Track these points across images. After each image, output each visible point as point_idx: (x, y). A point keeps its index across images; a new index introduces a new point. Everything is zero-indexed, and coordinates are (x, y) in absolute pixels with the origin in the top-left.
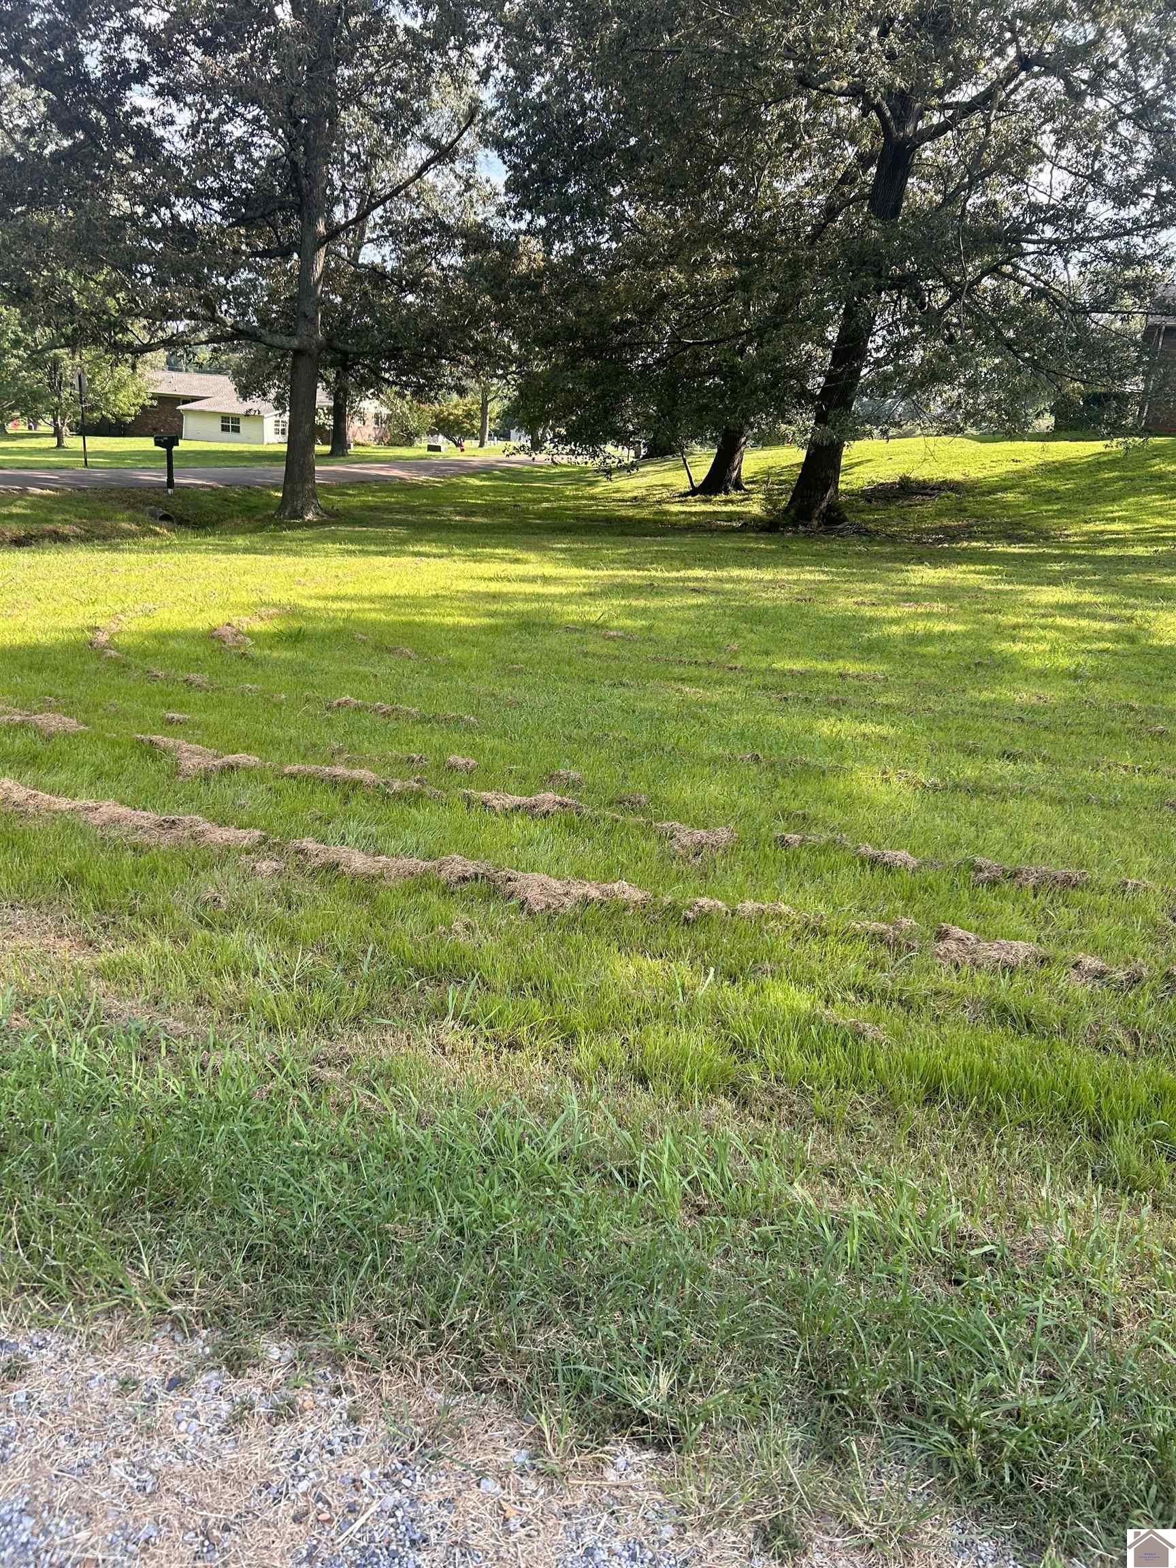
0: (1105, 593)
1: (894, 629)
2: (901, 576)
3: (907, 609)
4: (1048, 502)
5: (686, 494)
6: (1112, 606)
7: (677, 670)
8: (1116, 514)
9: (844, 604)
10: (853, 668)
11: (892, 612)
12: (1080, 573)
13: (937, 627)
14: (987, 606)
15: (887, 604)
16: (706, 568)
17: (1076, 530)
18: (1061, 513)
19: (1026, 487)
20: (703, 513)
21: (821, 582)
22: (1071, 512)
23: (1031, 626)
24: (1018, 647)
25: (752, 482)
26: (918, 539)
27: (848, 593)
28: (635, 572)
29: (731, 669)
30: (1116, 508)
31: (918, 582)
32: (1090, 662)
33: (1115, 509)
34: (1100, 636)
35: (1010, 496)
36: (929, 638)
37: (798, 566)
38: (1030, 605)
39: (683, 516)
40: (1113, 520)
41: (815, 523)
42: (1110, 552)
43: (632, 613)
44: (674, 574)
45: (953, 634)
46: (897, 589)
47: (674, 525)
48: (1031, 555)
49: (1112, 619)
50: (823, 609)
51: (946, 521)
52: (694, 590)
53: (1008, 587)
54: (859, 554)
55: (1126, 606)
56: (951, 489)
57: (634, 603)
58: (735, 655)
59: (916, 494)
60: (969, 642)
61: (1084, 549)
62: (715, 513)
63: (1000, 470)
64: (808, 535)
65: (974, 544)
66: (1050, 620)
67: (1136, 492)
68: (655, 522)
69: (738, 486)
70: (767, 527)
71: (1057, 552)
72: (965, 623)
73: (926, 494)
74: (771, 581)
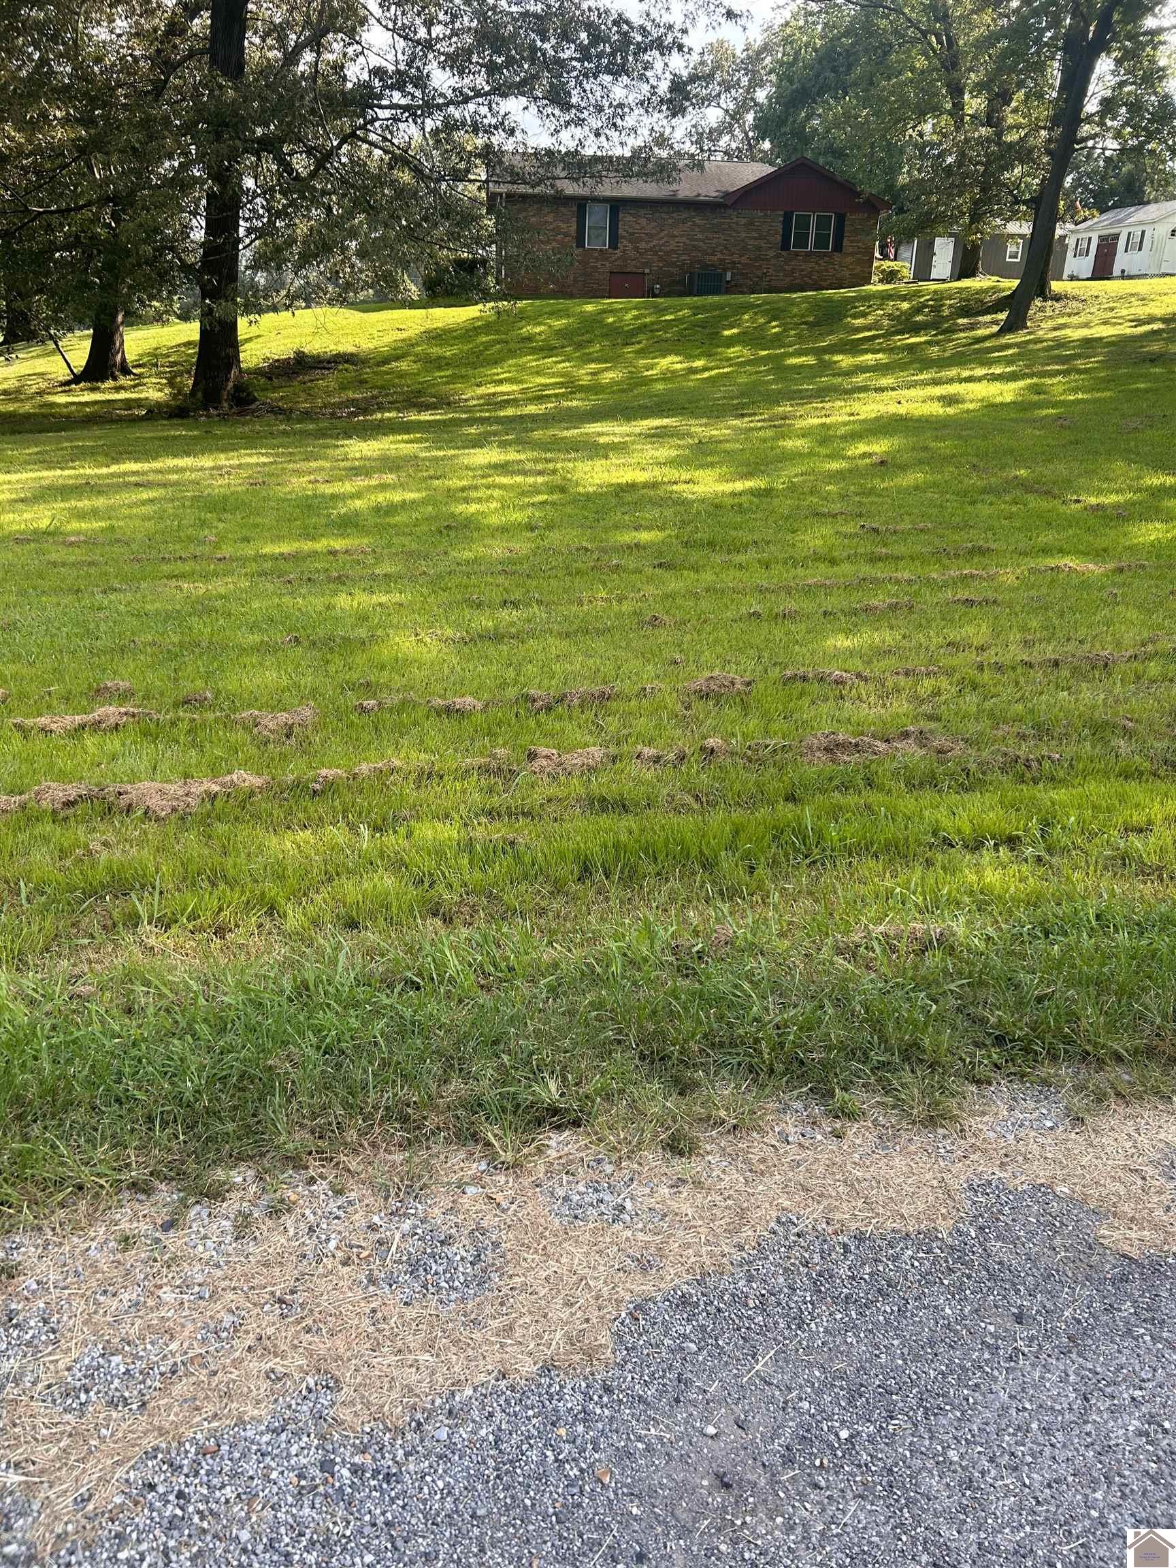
0: (524, 450)
1: (358, 504)
2: (338, 451)
3: (361, 483)
4: (440, 368)
5: (68, 383)
6: (536, 461)
7: (166, 568)
8: (502, 376)
9: (299, 485)
10: (339, 544)
11: (348, 487)
12: (495, 434)
13: (396, 497)
14: (432, 473)
15: (340, 480)
16: (137, 460)
17: (472, 394)
18: (453, 379)
19: (416, 355)
20: (96, 403)
21: (265, 464)
22: (462, 377)
23: (476, 488)
24: (473, 508)
25: (139, 366)
26: (333, 414)
27: (299, 473)
28: (59, 472)
29: (220, 560)
30: (500, 370)
31: (358, 455)
32: (537, 514)
33: (500, 372)
34: (535, 490)
35: (403, 365)
36: (392, 509)
37: (233, 450)
38: (467, 468)
39: (73, 408)
40: (501, 382)
41: (226, 405)
42: (510, 412)
43: (81, 515)
44: (104, 470)
45: (413, 502)
46: (342, 464)
47: (68, 417)
48: (444, 421)
49: (540, 473)
50: (282, 491)
51: (351, 395)
52: (137, 485)
53: (441, 453)
54: (284, 433)
55: (547, 461)
56: (347, 362)
57: (80, 504)
58: (217, 546)
59: (315, 368)
60: (430, 508)
61: (488, 410)
62: (109, 401)
63: (387, 339)
64: (224, 418)
65: (387, 415)
66: (490, 479)
67: (512, 353)
68: (45, 416)
69: (125, 371)
70: (177, 412)
71: (464, 416)
72: (419, 490)
73: (324, 368)
74: (213, 468)
